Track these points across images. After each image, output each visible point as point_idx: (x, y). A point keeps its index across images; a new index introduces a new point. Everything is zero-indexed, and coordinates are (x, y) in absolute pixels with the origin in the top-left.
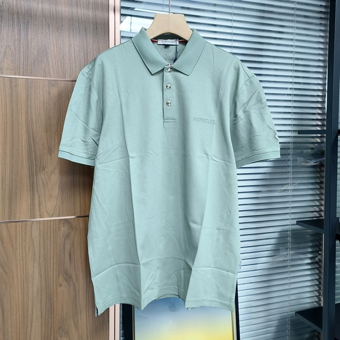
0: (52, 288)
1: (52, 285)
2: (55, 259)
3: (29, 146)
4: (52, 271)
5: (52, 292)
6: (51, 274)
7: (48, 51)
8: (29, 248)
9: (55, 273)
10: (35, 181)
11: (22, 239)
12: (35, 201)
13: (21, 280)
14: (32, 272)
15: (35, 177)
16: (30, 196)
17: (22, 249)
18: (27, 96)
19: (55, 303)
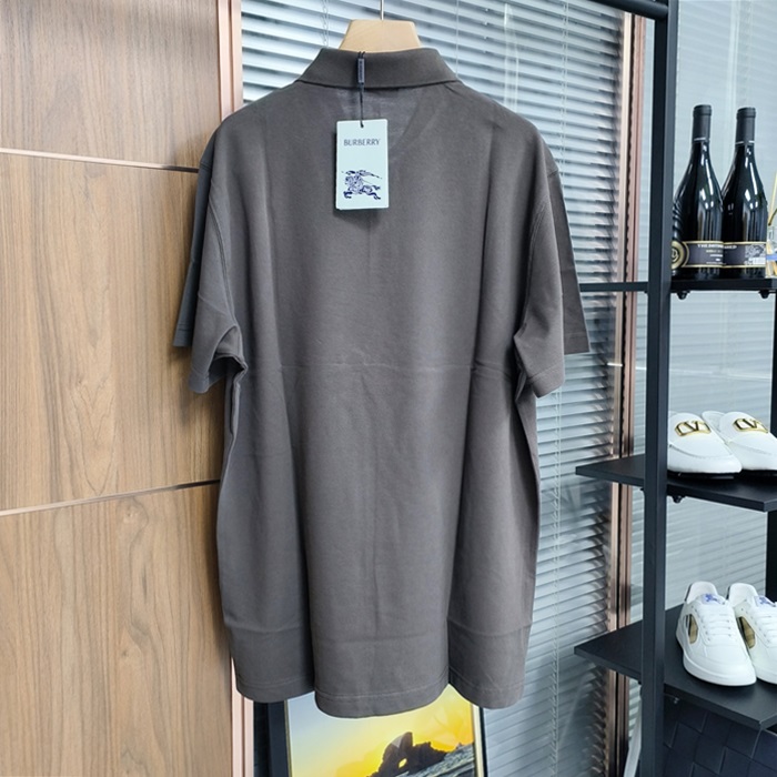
0: (105, 662)
1: (105, 654)
2: (110, 594)
3: (43, 325)
4: (104, 624)
5: (105, 673)
6: (104, 630)
7: (82, 91)
8: (50, 574)
9: (111, 628)
10: (60, 411)
11: (32, 554)
12: (62, 460)
13: (33, 652)
14: (58, 630)
15: (59, 402)
16: (48, 447)
17: (33, 577)
18: (35, 200)
19: (113, 696)
